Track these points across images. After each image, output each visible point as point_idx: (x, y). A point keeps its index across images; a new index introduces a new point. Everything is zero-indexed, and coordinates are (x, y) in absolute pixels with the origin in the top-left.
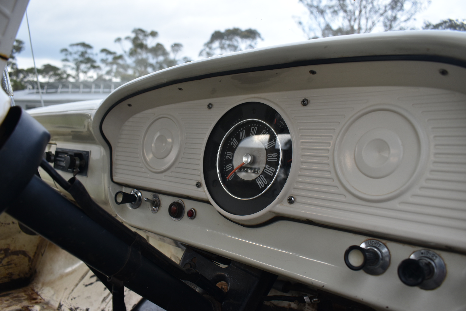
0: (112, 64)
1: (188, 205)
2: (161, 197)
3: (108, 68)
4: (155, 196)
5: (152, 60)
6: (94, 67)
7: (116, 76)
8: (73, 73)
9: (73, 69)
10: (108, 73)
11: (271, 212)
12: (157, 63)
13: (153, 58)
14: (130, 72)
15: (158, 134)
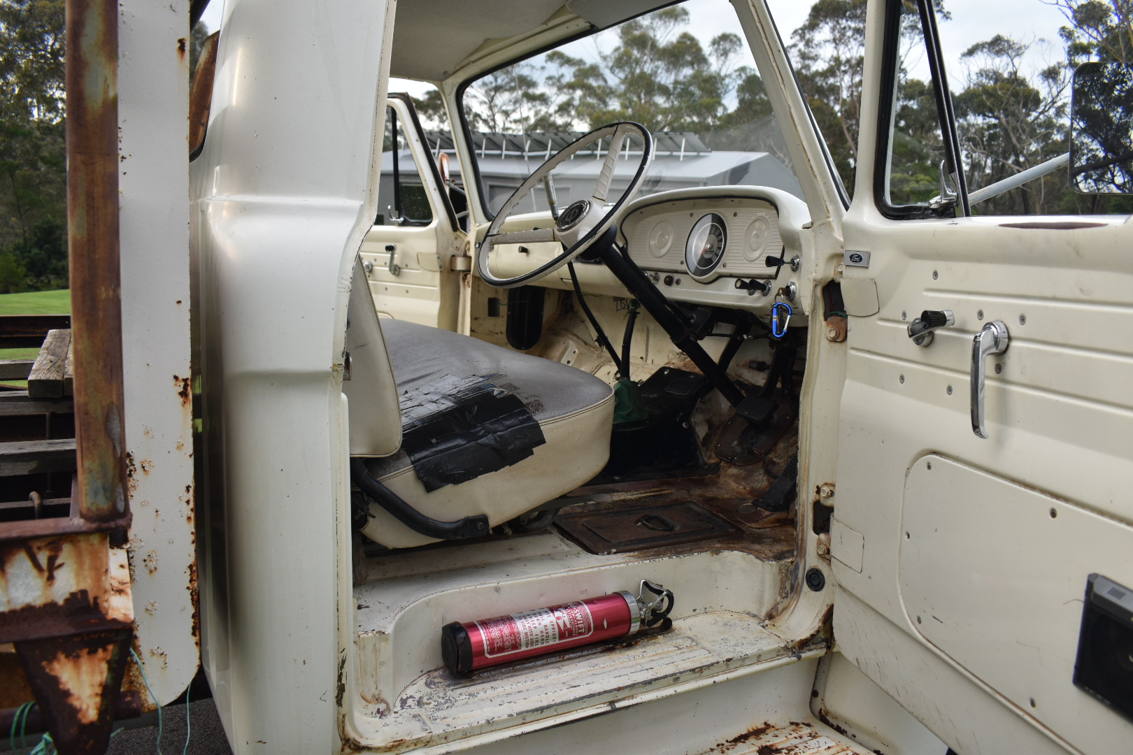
0: (572, 87)
1: (676, 277)
2: (660, 274)
3: (563, 98)
4: (656, 274)
5: (666, 78)
6: (531, 98)
7: (580, 115)
8: (484, 112)
9: (482, 103)
10: (564, 109)
11: (715, 273)
12: (676, 83)
13: (668, 70)
14: (614, 105)
15: (660, 233)
